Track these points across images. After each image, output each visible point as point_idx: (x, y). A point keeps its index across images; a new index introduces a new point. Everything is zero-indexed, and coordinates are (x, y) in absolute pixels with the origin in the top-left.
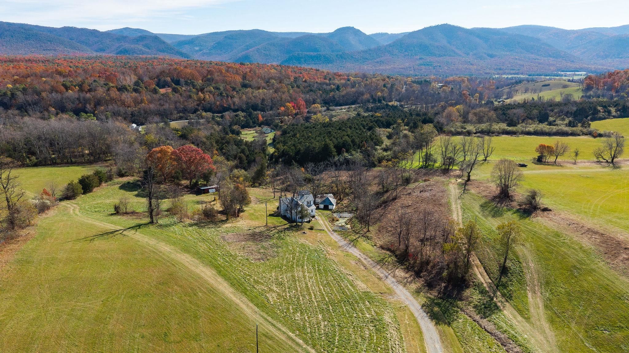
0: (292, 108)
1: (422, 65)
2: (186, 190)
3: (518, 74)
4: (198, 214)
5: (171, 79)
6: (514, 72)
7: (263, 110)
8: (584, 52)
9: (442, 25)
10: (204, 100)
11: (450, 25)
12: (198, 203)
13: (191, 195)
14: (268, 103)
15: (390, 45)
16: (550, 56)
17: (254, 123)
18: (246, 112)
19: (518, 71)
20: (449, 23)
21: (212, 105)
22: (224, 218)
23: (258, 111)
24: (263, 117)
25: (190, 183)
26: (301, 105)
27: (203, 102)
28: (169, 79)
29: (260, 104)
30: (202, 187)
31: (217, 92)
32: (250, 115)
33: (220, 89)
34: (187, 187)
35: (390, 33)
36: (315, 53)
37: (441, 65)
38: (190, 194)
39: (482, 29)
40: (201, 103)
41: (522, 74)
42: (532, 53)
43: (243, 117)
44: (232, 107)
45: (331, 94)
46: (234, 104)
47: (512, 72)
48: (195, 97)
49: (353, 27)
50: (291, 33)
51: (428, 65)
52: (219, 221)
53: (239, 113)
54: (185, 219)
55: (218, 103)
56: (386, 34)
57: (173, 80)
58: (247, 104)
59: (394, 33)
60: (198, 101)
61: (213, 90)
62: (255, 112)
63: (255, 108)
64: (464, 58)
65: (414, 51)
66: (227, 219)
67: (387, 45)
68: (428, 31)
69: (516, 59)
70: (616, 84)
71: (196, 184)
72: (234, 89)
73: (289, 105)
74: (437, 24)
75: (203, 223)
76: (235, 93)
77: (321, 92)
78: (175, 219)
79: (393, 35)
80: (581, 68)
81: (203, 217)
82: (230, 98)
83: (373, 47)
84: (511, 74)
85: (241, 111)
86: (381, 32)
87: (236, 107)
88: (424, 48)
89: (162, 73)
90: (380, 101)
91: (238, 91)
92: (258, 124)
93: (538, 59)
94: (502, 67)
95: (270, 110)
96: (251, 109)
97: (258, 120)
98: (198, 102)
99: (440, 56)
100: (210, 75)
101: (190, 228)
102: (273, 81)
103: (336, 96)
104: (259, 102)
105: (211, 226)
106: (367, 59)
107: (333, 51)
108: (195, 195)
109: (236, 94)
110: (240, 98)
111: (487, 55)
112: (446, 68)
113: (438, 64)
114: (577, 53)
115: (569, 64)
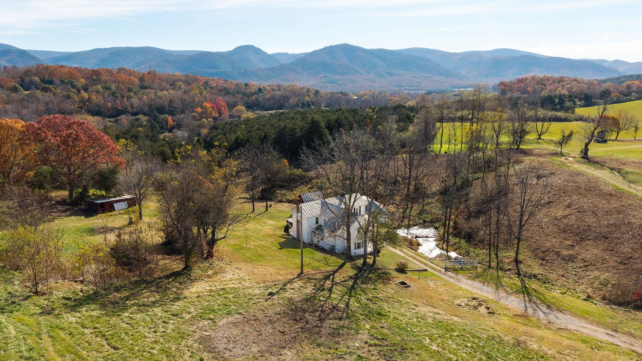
0: (211, 109)
1: (327, 82)
2: (61, 208)
3: (417, 90)
4: (97, 260)
5: (40, 79)
6: (414, 88)
7: (172, 113)
8: (468, 72)
9: (341, 45)
10: (89, 100)
11: (350, 45)
12: (92, 231)
13: (73, 218)
14: (177, 104)
15: (293, 64)
16: (441, 75)
17: (162, 128)
18: (150, 116)
19: (417, 88)
20: (348, 43)
21: (100, 107)
22: (176, 265)
23: (166, 114)
24: (174, 121)
25: (71, 195)
26: (222, 106)
27: (87, 103)
28: (37, 79)
29: (167, 106)
30: (96, 199)
31: (107, 93)
32: (155, 118)
33: (111, 89)
34: (63, 202)
35: (290, 53)
36: (216, 71)
37: (345, 83)
38: (70, 215)
39: (380, 50)
40: (85, 104)
41: (421, 90)
42: (426, 72)
43: (145, 121)
44: (130, 109)
45: (253, 98)
46: (132, 106)
47: (412, 88)
48: (76, 98)
49: (253, 46)
50: (186, 51)
51: (333, 83)
52: (167, 277)
53: (140, 116)
54: (52, 282)
55: (109, 105)
56: (287, 54)
57: (43, 81)
58: (150, 106)
59: (294, 53)
60: (80, 102)
61: (101, 90)
62: (162, 116)
63: (161, 110)
64: (366, 77)
65: (317, 70)
66: (188, 267)
67: (290, 64)
68: (329, 50)
69: (413, 77)
70: (529, 89)
71: (83, 195)
72: (130, 90)
73: (208, 105)
74: (337, 44)
75: (117, 290)
76: (132, 94)
77: (240, 95)
78: (17, 287)
79: (293, 55)
80: (470, 86)
81: (112, 269)
82: (125, 99)
83: (275, 65)
84: (412, 90)
85: (142, 114)
86: (281, 52)
87: (136, 110)
88: (327, 67)
89: (28, 72)
90: (309, 106)
91: (135, 92)
92: (167, 129)
93: (432, 77)
94: (403, 84)
95: (181, 114)
96: (155, 112)
97: (167, 124)
98: (81, 104)
99: (343, 74)
100: (96, 76)
101: (71, 318)
102: (181, 83)
103: (260, 99)
104: (166, 104)
105: (148, 297)
106: (271, 76)
107: (234, 69)
108: (82, 217)
109: (134, 95)
110: (140, 99)
111: (387, 74)
112: (351, 86)
113: (343, 82)
114: (463, 73)
115: (459, 82)
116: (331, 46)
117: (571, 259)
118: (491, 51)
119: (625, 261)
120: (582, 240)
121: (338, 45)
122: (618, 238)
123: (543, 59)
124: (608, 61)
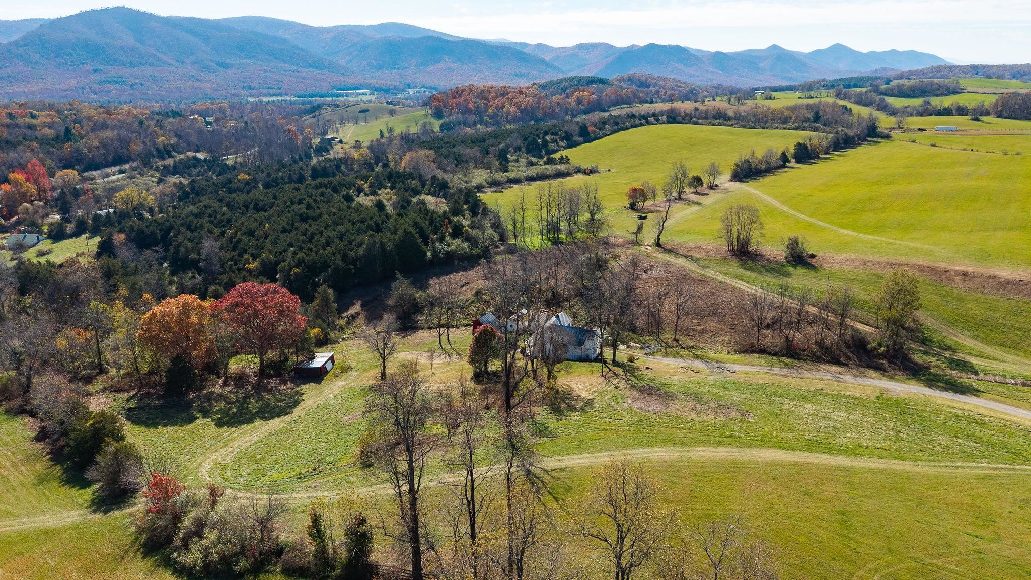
0: (28, 184)
3: (280, 94)
6: (274, 91)
8: (350, 61)
9: (115, 9)
11: (131, 9)
15: (16, 44)
16: (310, 66)
19: (279, 90)
37: (143, 82)
39: (190, 19)
41: (287, 95)
42: (285, 62)
47: (271, 91)
51: (116, 82)
65: (75, 56)
68: (91, 19)
69: (266, 71)
73: (19, 177)
80: (362, 85)
84: (271, 95)
88: (95, 51)
93: (297, 71)
99: (132, 65)
111: (217, 65)
112: (156, 88)
113: (137, 81)
114: (342, 62)
115: (342, 78)
116: (92, 11)
117: (704, 332)
118: (375, 26)
119: (733, 327)
120: (702, 318)
121: (106, 9)
122: (722, 313)
123: (453, 42)
124: (530, 45)
